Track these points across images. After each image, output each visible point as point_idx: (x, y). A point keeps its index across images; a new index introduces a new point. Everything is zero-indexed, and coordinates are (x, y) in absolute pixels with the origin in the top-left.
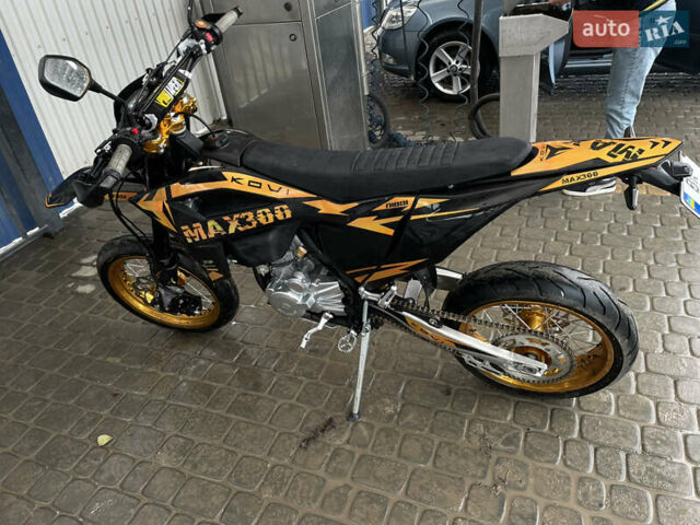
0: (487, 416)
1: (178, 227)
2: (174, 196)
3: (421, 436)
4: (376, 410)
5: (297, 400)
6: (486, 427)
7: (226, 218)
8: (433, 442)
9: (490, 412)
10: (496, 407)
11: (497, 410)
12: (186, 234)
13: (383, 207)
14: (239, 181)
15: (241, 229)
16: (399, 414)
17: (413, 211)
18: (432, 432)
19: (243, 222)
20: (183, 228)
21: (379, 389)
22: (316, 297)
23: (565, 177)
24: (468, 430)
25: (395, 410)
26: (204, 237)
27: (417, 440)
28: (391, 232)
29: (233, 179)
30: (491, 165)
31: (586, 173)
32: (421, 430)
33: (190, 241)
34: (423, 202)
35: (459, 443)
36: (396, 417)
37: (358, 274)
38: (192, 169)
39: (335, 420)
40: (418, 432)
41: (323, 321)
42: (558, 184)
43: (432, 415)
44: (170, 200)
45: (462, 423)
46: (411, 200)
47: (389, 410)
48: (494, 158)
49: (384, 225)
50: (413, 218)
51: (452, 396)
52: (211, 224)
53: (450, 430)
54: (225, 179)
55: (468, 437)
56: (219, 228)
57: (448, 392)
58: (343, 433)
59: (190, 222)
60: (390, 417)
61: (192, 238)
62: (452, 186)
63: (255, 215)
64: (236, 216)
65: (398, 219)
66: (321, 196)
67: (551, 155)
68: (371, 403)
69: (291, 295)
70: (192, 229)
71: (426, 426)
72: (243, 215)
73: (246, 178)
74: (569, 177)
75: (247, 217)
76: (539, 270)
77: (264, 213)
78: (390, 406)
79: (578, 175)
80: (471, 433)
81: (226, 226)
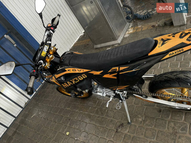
0: (175, 119)
1: (61, 85)
2: (56, 78)
3: (151, 129)
4: (136, 120)
5: (113, 118)
6: (175, 124)
7: (71, 80)
8: (156, 131)
9: (176, 118)
10: (178, 115)
11: (178, 117)
12: (63, 86)
13: (110, 71)
14: (70, 70)
15: (76, 82)
16: (144, 121)
17: (119, 71)
18: (155, 127)
19: (75, 80)
20: (62, 85)
21: (137, 112)
22: (106, 93)
23: (170, 53)
24: (168, 126)
25: (142, 120)
26: (68, 86)
27: (151, 131)
28: (116, 78)
29: (68, 70)
30: (139, 53)
31: (178, 50)
32: (151, 126)
33: (65, 87)
34: (121, 68)
35: (165, 130)
36: (143, 122)
37: (113, 88)
38: (58, 69)
39: (124, 124)
40: (150, 127)
41: (111, 98)
42: (168, 56)
43: (155, 121)
44: (56, 79)
45: (166, 123)
46: (117, 68)
47: (140, 120)
48: (140, 50)
49: (113, 76)
50: (120, 73)
51: (162, 112)
52: (68, 82)
53: (161, 126)
54: (66, 71)
55: (168, 128)
56: (71, 83)
57: (160, 111)
58: (127, 129)
59: (63, 83)
60: (141, 122)
61: (66, 87)
62: (129, 62)
63: (78, 78)
64: (73, 79)
65: (116, 74)
66: (92, 70)
67: (163, 44)
68: (134, 118)
69: (98, 94)
70: (64, 85)
71: (153, 125)
72: (75, 79)
73: (71, 69)
74: (171, 53)
75: (76, 79)
76: (178, 76)
77: (80, 77)
78: (140, 118)
79: (175, 51)
80: (169, 127)
81: (72, 82)
